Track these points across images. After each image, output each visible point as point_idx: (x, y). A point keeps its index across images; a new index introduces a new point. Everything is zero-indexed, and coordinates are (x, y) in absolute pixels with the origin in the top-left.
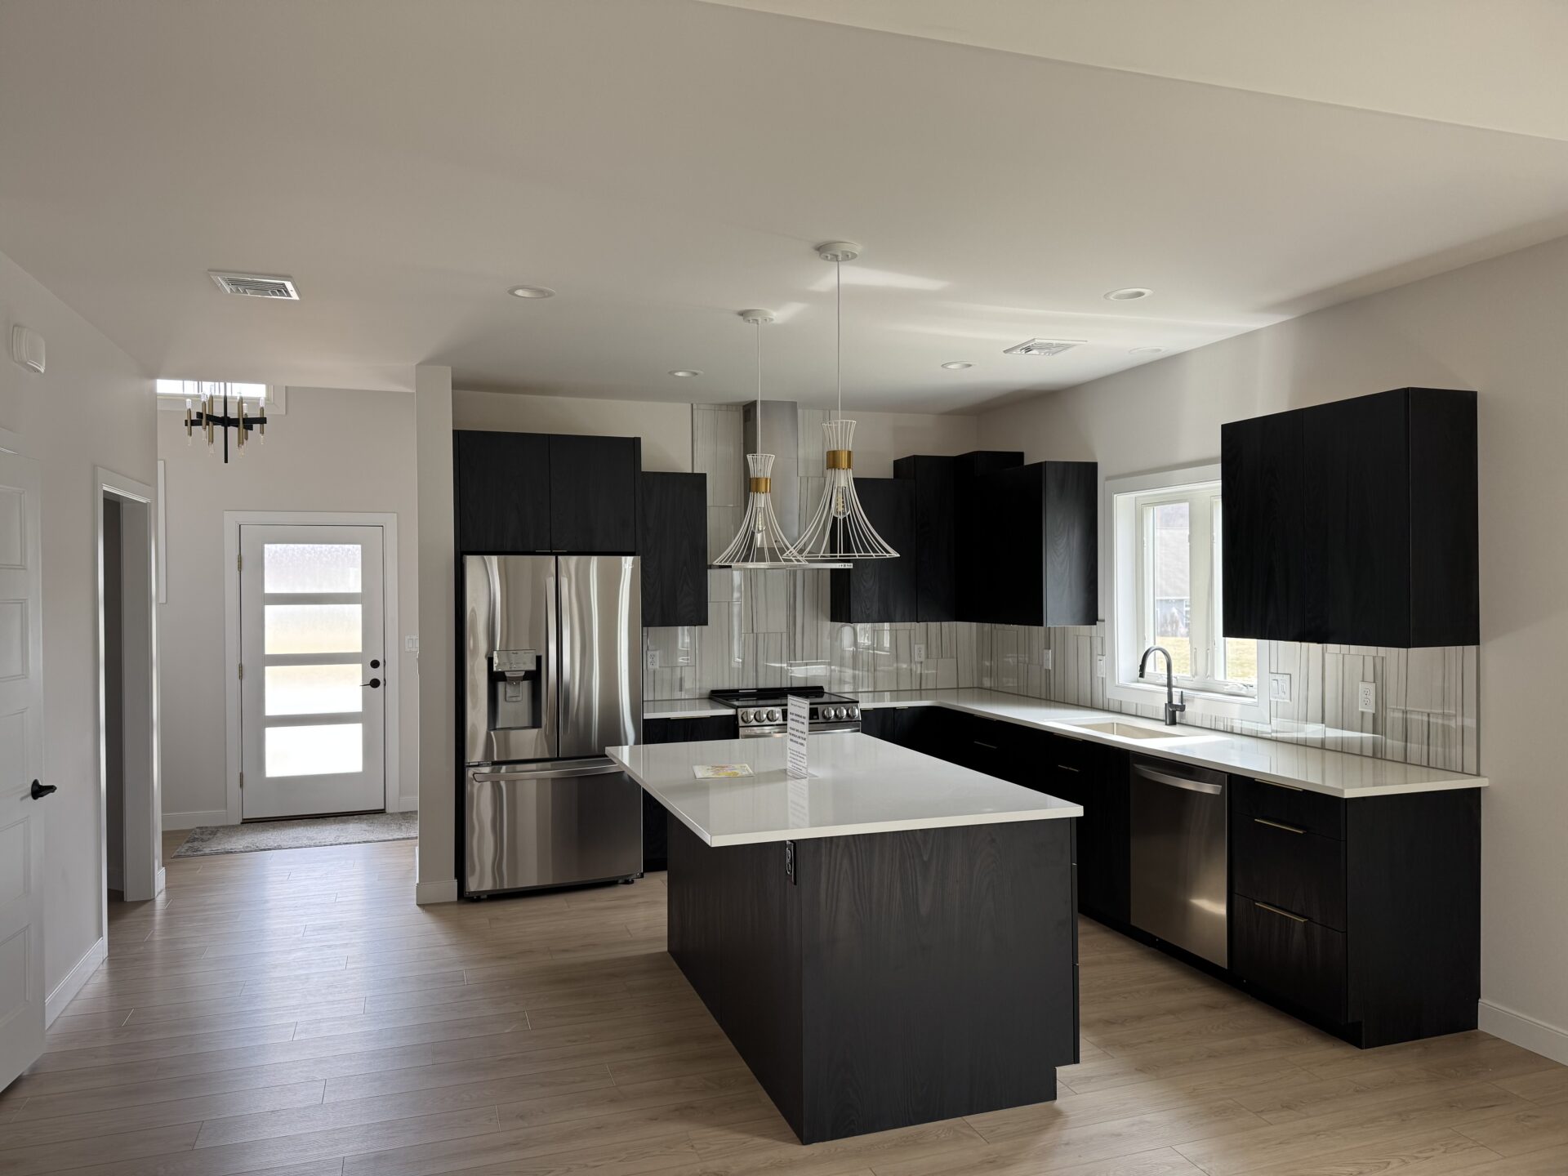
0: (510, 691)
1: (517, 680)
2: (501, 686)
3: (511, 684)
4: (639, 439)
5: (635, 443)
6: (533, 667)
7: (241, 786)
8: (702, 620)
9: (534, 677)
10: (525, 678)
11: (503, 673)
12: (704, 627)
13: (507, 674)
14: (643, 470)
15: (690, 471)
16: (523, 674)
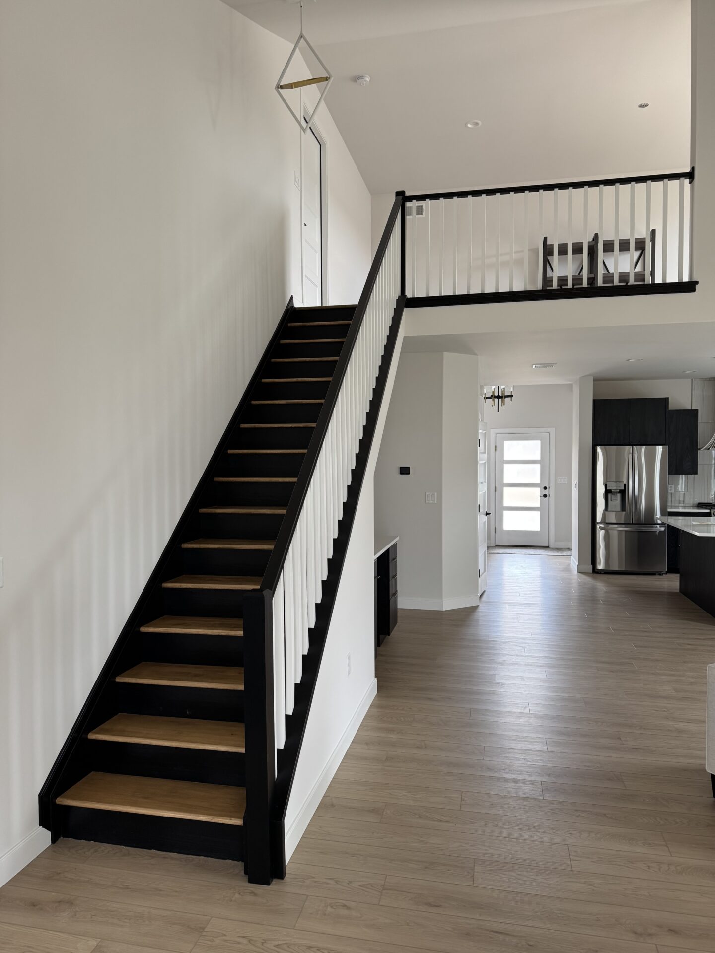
0: (613, 497)
1: (617, 493)
2: (609, 495)
3: (613, 494)
4: (668, 398)
5: (666, 400)
6: (623, 488)
7: (495, 532)
8: (694, 471)
9: (623, 493)
10: (619, 493)
11: (611, 490)
12: (696, 475)
13: (613, 491)
14: (669, 409)
15: (690, 409)
16: (618, 491)
